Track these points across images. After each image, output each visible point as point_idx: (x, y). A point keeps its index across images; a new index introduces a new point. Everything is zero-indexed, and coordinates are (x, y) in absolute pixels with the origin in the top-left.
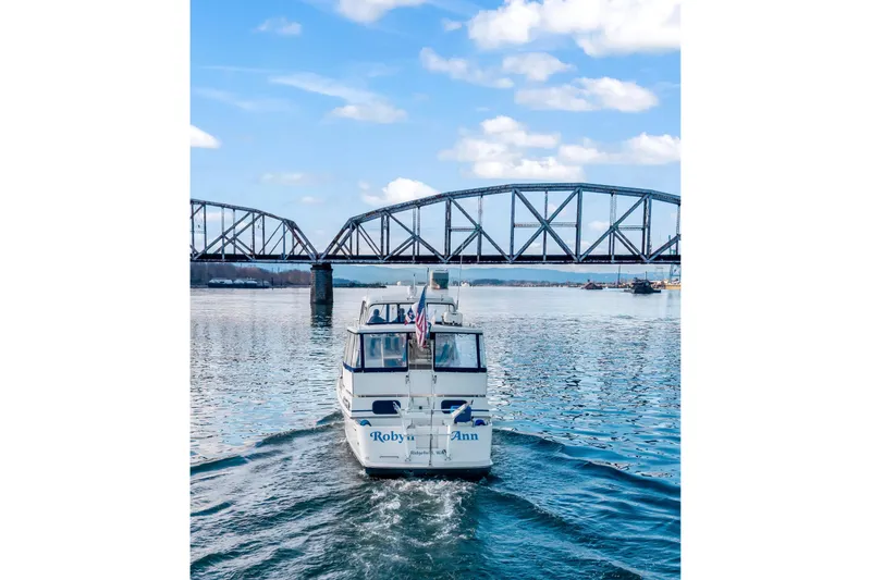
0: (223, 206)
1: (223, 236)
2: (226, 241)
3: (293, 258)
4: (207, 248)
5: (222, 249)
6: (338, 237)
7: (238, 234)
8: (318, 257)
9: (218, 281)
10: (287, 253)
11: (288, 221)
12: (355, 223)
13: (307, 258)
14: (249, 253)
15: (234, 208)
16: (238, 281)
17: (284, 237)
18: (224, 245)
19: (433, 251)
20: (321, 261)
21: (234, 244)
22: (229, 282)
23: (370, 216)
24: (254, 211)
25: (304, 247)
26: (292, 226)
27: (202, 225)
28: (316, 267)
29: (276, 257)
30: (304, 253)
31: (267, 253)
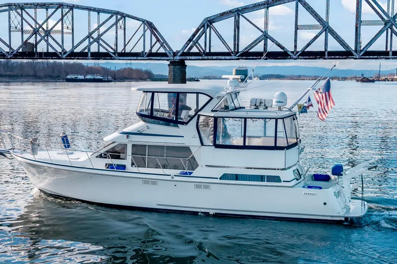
0: (89, 9)
1: (89, 36)
2: (92, 40)
3: (152, 55)
4: (74, 47)
5: (88, 47)
6: (194, 35)
7: (102, 34)
8: (175, 54)
9: (73, 77)
10: (147, 51)
11: (148, 22)
12: (209, 23)
13: (164, 55)
14: (112, 51)
15: (99, 11)
16: (89, 77)
17: (144, 35)
18: (91, 44)
19: (282, 48)
20: (177, 58)
21: (98, 43)
22: (81, 77)
23: (223, 16)
24: (117, 13)
25: (162, 45)
26: (150, 25)
27: (70, 27)
28: (173, 63)
29: (136, 55)
30: (162, 50)
31: (128, 50)
